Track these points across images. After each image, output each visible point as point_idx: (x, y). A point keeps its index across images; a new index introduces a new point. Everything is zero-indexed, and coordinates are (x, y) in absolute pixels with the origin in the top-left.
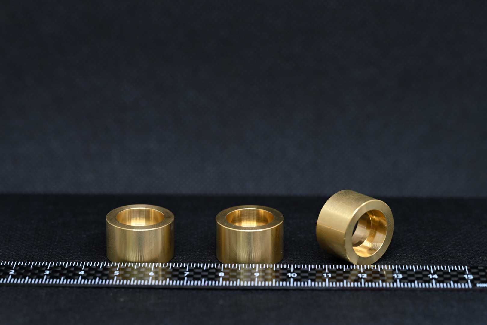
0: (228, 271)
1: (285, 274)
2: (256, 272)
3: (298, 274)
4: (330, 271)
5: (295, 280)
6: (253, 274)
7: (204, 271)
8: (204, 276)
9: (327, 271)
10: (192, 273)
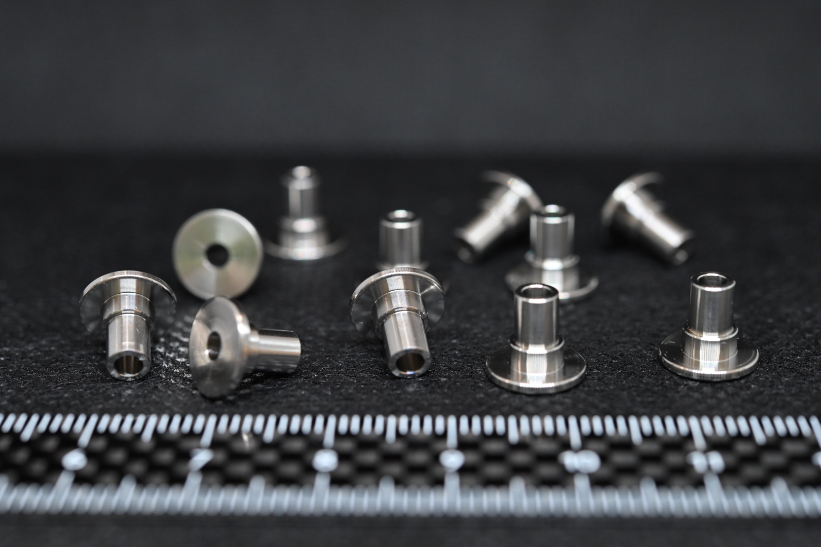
0: (347, 445)
1: (552, 458)
2: (446, 449)
3: (603, 458)
4: (714, 445)
5: (598, 482)
6: (436, 458)
7: (264, 446)
8: (261, 469)
9: (699, 441)
10: (221, 456)
